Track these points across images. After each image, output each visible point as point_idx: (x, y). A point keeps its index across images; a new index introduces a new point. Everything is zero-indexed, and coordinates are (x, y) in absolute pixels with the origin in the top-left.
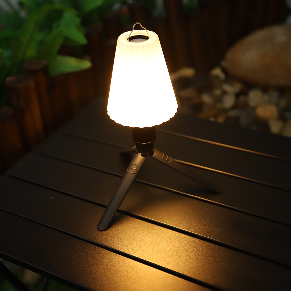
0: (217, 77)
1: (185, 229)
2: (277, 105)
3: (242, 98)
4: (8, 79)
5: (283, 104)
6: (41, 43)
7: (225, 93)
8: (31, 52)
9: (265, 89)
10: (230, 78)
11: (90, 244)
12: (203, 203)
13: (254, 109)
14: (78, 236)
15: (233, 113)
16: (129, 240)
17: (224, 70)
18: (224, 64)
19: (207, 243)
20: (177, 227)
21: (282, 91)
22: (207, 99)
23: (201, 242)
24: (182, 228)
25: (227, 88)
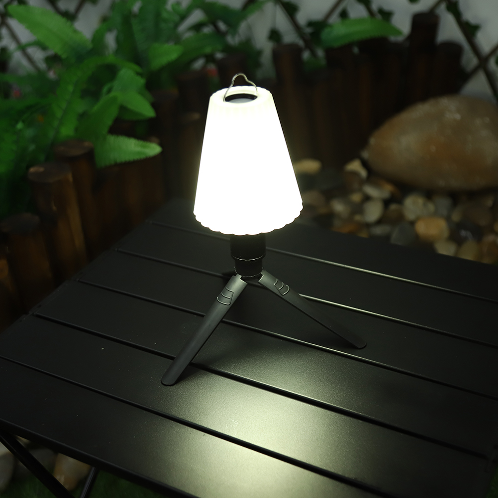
0: (355, 174)
1: (311, 397)
2: (448, 219)
3: (393, 207)
4: (32, 170)
5: (456, 217)
6: (82, 116)
7: (367, 198)
8: (67, 131)
9: (429, 194)
10: (374, 175)
11: (163, 418)
12: (337, 357)
13: (412, 223)
14: (145, 407)
15: (378, 231)
16: (224, 412)
17: (365, 164)
18: (365, 154)
19: (344, 417)
20: (298, 393)
21: (455, 196)
22: (339, 207)
23: (336, 416)
24: (305, 395)
25: (370, 191)
